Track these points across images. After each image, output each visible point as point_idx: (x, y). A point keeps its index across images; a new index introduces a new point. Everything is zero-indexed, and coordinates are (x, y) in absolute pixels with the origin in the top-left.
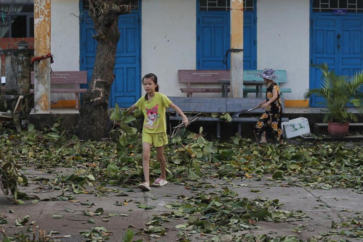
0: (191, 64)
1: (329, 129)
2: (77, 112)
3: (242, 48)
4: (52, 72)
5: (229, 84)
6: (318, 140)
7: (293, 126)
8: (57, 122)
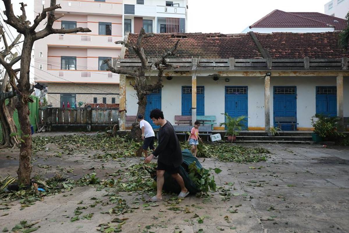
0: (180, 114)
1: (228, 138)
2: (130, 130)
3: (196, 107)
4: (126, 116)
5: (191, 121)
6: (223, 142)
7: (215, 137)
8: (127, 134)
